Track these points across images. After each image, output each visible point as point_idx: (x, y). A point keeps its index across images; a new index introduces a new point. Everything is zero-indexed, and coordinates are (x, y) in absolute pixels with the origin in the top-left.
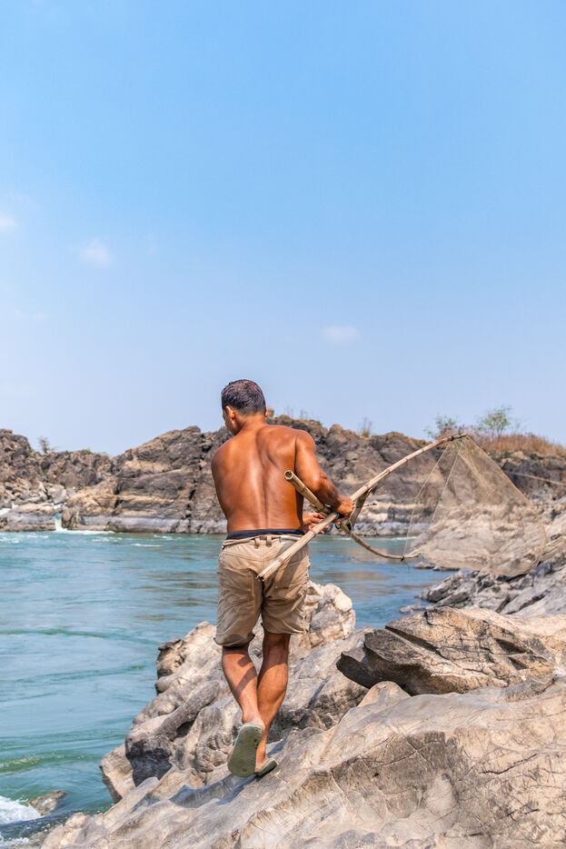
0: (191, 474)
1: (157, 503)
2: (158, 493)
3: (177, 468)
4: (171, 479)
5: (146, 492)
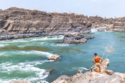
2: (120, 26)
3: (123, 22)
4: (122, 24)
5: (118, 26)
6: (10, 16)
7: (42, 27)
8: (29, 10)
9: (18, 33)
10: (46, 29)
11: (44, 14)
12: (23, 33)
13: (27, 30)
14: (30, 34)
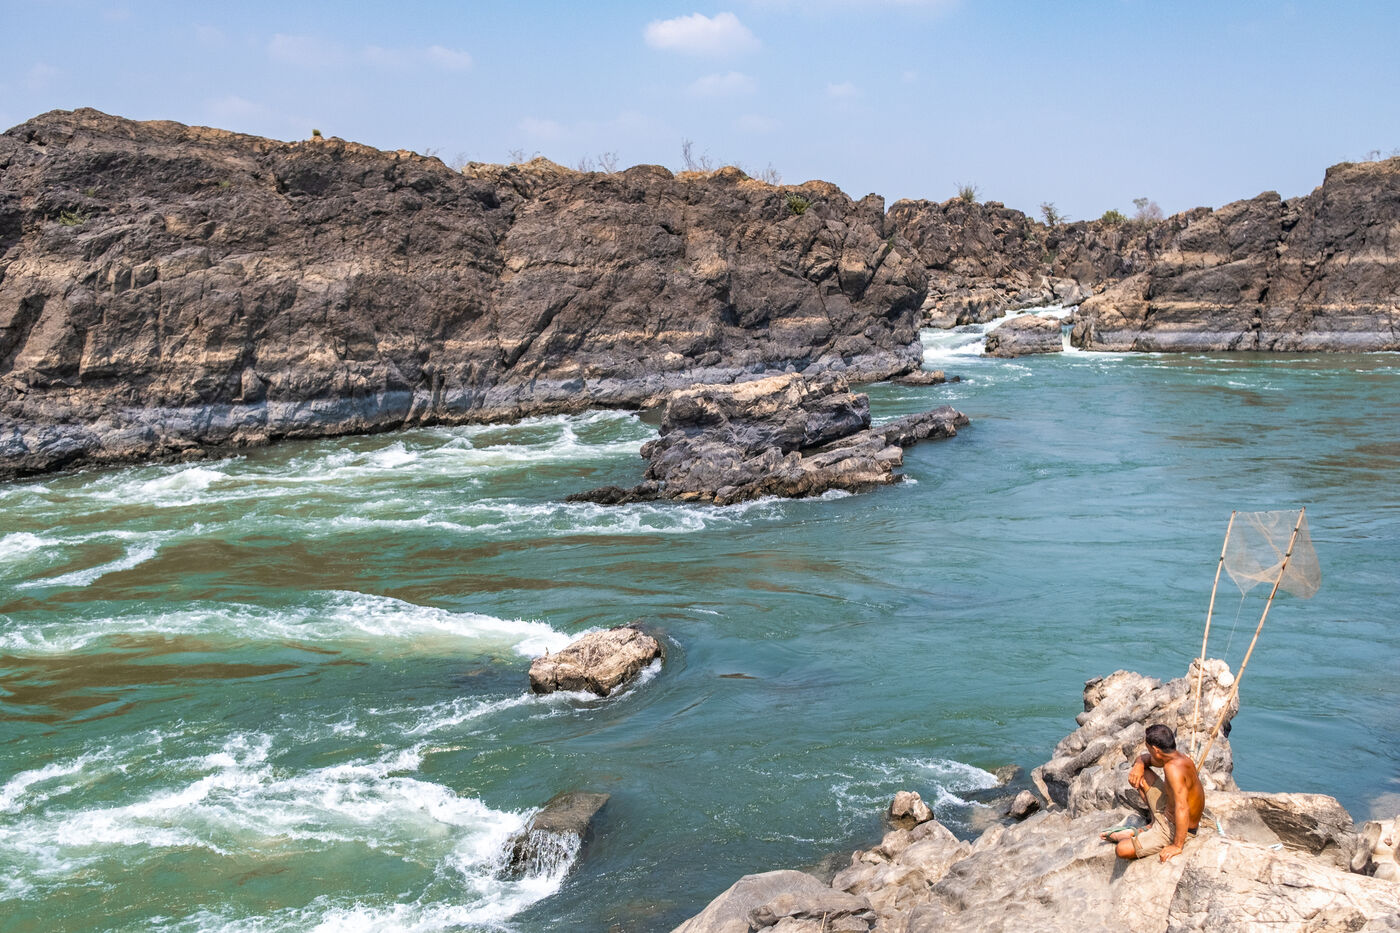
0: (1261, 265)
1: (1207, 311)
2: (1210, 296)
3: (1241, 258)
4: (1230, 274)
5: (1191, 296)
6: (39, 214)
7: (404, 330)
8: (254, 140)
9: (139, 403)
10: (451, 344)
11: (423, 187)
12: (194, 403)
13: (237, 367)
14: (277, 410)
